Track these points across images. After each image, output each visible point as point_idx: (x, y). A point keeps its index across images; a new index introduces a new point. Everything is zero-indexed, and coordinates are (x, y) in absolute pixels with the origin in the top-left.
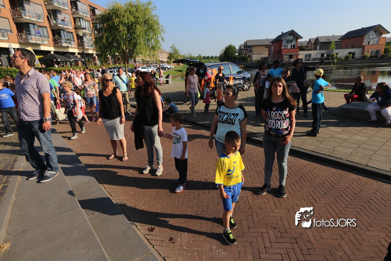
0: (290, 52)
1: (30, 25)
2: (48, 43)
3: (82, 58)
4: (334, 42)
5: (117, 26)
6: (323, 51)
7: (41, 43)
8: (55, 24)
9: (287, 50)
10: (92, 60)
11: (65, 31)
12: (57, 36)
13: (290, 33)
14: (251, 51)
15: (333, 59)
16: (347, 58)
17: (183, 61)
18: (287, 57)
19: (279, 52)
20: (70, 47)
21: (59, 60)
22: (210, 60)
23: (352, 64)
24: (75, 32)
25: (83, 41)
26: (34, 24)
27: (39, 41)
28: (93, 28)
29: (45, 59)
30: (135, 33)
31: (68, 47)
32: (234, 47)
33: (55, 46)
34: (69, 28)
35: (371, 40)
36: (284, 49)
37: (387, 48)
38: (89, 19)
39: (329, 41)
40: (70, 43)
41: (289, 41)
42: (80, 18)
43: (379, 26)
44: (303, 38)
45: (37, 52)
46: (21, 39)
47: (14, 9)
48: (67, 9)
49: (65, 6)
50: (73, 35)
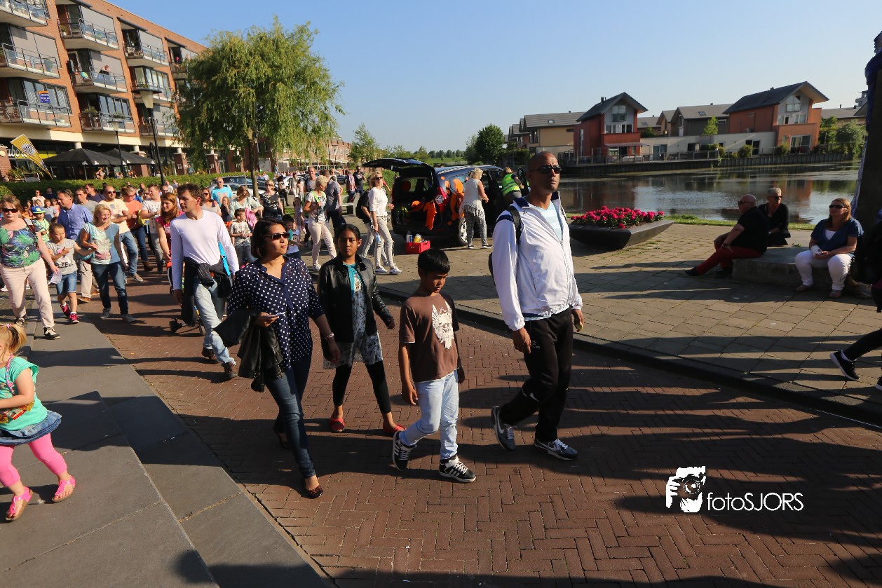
0: (621, 142)
1: (25, 82)
2: (68, 124)
3: (150, 159)
4: (714, 118)
5: (232, 87)
6: (692, 139)
7: (52, 123)
8: (86, 81)
9: (614, 136)
10: (173, 162)
11: (109, 96)
12: (90, 109)
13: (619, 98)
14: (535, 140)
15: (713, 155)
16: (743, 153)
17: (385, 163)
18: (615, 151)
19: (597, 141)
20: (122, 133)
21: (96, 163)
22: (444, 158)
23: (755, 165)
24: (134, 98)
25: (152, 120)
26: (35, 82)
27: (47, 119)
28: (176, 89)
29: (61, 160)
30: (273, 100)
31: (117, 132)
32: (498, 130)
33: (85, 130)
34: (119, 89)
35: (790, 110)
36: (609, 134)
37: (824, 134)
38: (168, 70)
39: (704, 117)
40: (121, 124)
41: (616, 118)
42: (144, 67)
43: (806, 83)
44: (647, 110)
45: (40, 146)
46: (4, 114)
48: (116, 47)
49: (111, 41)
50: (129, 107)
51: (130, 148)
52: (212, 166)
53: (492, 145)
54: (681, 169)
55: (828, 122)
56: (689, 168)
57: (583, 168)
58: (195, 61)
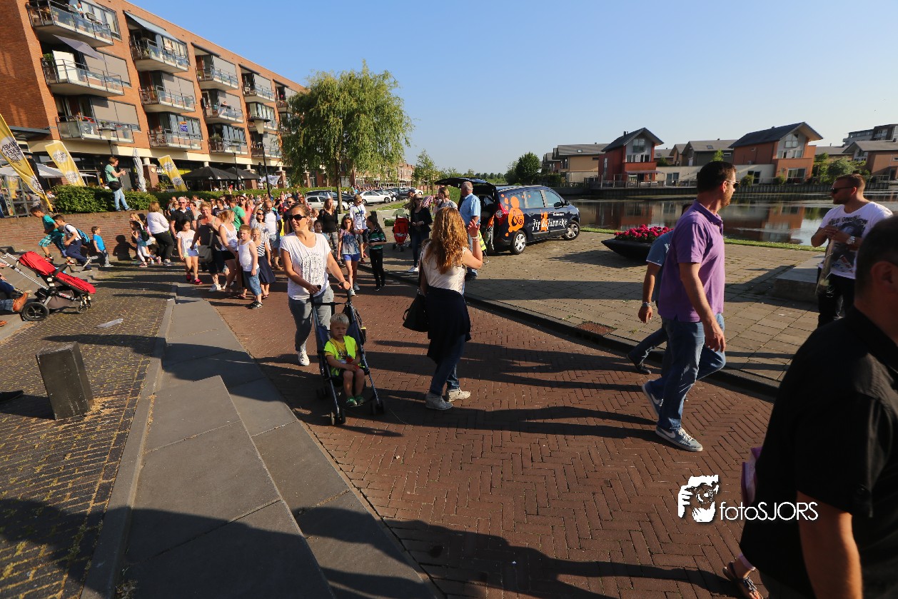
0: (639, 169)
1: (171, 115)
4: (720, 150)
5: (324, 117)
7: (188, 147)
9: (634, 164)
11: (231, 126)
12: (215, 136)
13: (639, 133)
14: (565, 166)
16: (745, 182)
18: (634, 177)
19: (619, 169)
20: (239, 155)
21: (219, 178)
23: (755, 192)
24: (249, 128)
25: (262, 145)
26: (177, 115)
27: (185, 144)
28: (280, 120)
29: (193, 175)
30: (356, 129)
31: (235, 154)
32: (536, 158)
33: (212, 152)
34: (238, 120)
35: (789, 150)
36: (629, 162)
37: (817, 168)
38: (274, 105)
39: (711, 150)
40: (238, 148)
41: (638, 149)
42: (257, 103)
43: (804, 123)
44: (663, 143)
45: (180, 164)
46: (155, 140)
47: (145, 88)
48: (237, 87)
49: (233, 83)
50: (244, 133)
51: (244, 166)
52: (305, 182)
53: (530, 169)
54: (690, 194)
55: (820, 158)
57: (606, 190)
58: (297, 96)
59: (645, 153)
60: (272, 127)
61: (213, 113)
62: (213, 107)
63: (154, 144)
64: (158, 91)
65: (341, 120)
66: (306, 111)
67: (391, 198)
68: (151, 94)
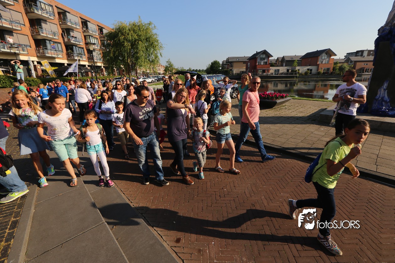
0: (263, 68)
1: (46, 41)
3: (91, 70)
4: (296, 60)
5: (122, 42)
6: (288, 68)
7: (56, 56)
9: (261, 66)
10: (100, 71)
11: (77, 46)
12: (69, 51)
13: (263, 52)
14: (232, 66)
15: (295, 74)
16: (306, 73)
18: (260, 71)
19: (254, 67)
23: (310, 78)
24: (86, 47)
25: (92, 56)
26: (50, 41)
27: (54, 55)
28: (101, 45)
29: (59, 70)
30: (137, 48)
31: (80, 60)
32: (218, 62)
33: (68, 59)
34: (80, 44)
35: (323, 60)
36: (259, 65)
37: (334, 67)
38: (98, 37)
39: (293, 60)
40: (81, 57)
41: (262, 59)
42: (89, 36)
43: (329, 49)
44: (273, 56)
45: (52, 64)
46: (39, 53)
47: (33, 27)
48: (79, 28)
49: (77, 26)
50: (84, 50)
51: (84, 66)
52: (114, 73)
53: (216, 67)
54: (284, 78)
55: (336, 63)
56: (287, 78)
58: (108, 33)
59: (266, 61)
60: (97, 47)
61: (68, 40)
62: (68, 37)
63: (38, 55)
64: (40, 29)
65: (130, 44)
66: (114, 40)
67: (154, 81)
68: (36, 30)
